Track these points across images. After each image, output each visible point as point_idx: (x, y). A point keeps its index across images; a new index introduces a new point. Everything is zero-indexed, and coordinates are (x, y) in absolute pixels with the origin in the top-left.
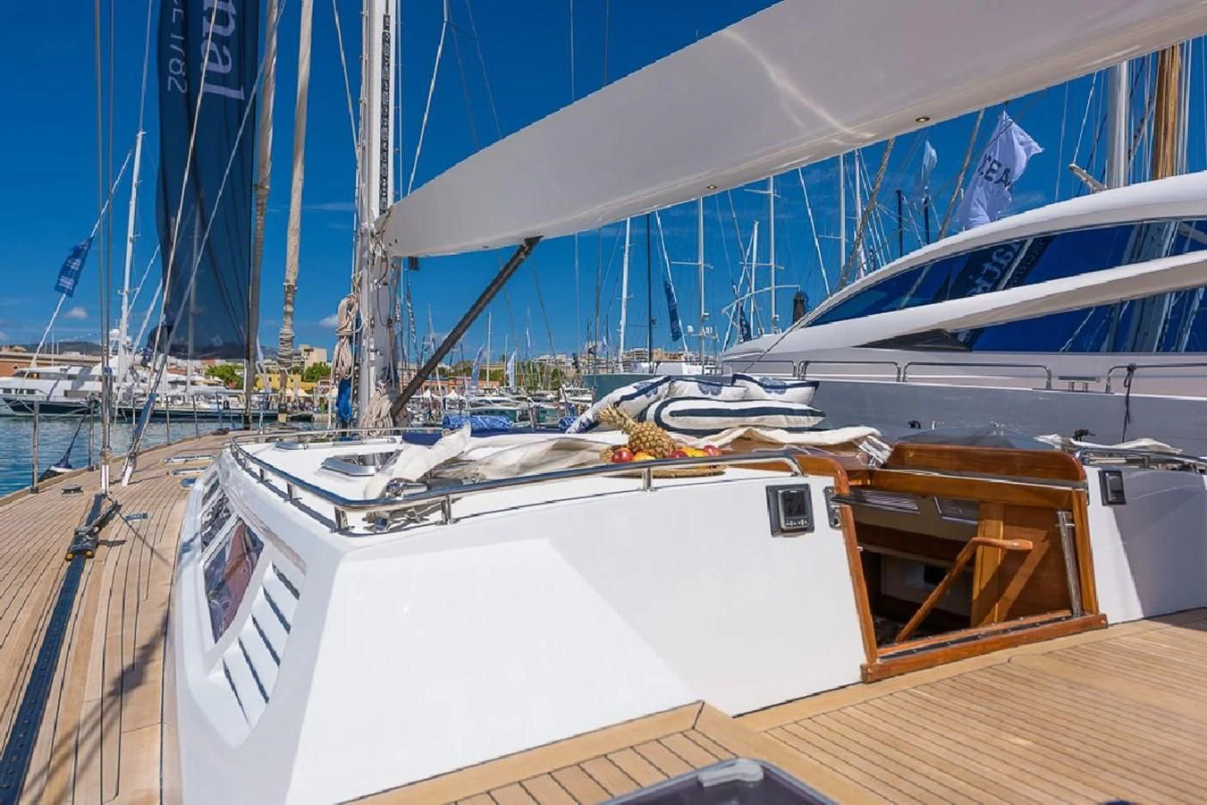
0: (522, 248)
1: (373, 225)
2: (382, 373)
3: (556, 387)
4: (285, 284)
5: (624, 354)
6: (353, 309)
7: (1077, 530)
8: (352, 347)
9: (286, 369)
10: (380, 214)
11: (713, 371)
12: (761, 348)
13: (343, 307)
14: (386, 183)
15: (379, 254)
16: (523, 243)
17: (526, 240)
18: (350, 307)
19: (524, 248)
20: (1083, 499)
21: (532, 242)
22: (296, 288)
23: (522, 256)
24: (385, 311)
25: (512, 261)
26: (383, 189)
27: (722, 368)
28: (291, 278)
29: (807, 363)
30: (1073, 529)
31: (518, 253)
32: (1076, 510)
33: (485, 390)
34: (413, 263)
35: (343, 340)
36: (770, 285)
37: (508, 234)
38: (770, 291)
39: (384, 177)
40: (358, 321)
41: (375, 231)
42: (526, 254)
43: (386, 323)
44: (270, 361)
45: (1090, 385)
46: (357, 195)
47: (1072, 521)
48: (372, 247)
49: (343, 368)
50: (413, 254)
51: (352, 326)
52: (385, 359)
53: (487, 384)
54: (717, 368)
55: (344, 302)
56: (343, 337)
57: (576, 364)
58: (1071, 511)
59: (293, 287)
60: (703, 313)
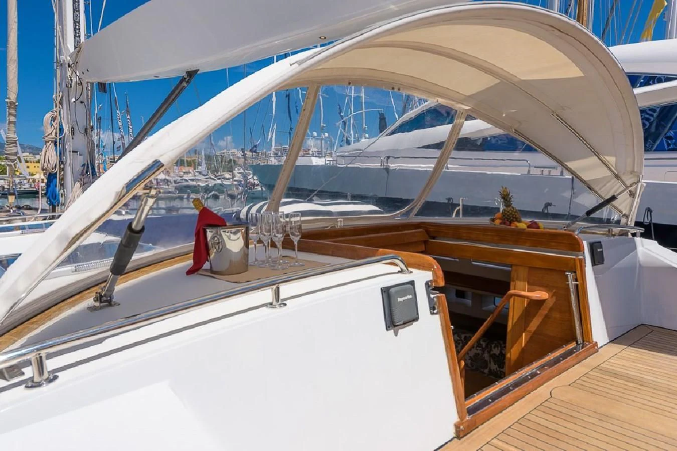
0: (183, 80)
1: (69, 58)
2: (82, 168)
3: (231, 170)
4: (7, 100)
5: (275, 149)
6: (56, 121)
7: (579, 286)
8: (56, 149)
9: (12, 164)
10: (75, 49)
11: (331, 162)
12: (361, 148)
13: (48, 119)
14: (79, 26)
15: (75, 79)
16: (184, 74)
17: (187, 72)
18: (54, 119)
19: (185, 79)
20: (582, 263)
21: (191, 74)
22: (17, 104)
23: (184, 84)
24: (82, 122)
25: (176, 88)
26: (76, 30)
27: (336, 160)
28: (12, 96)
29: (388, 157)
30: (577, 286)
31: (181, 82)
32: (578, 273)
33: (184, 172)
34: (102, 87)
35: (48, 144)
36: (363, 110)
37: (173, 67)
38: (362, 113)
39: (76, 22)
40: (61, 130)
41: (71, 63)
42: (188, 82)
43: (83, 131)
44: (28, 154)
45: (552, 172)
46: (55, 35)
47: (576, 280)
48: (69, 73)
49: (49, 165)
50: (102, 80)
51: (56, 133)
52: (84, 158)
53: (186, 169)
54: (334, 160)
55: (48, 116)
56: (48, 142)
57: (244, 155)
58: (575, 272)
59: (14, 103)
60: (322, 125)
